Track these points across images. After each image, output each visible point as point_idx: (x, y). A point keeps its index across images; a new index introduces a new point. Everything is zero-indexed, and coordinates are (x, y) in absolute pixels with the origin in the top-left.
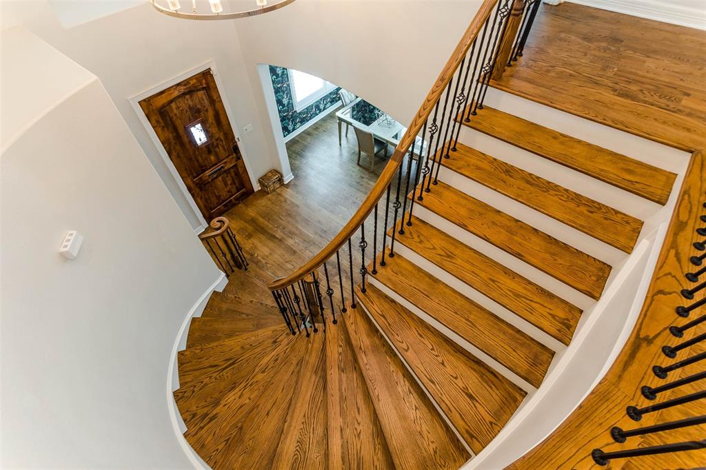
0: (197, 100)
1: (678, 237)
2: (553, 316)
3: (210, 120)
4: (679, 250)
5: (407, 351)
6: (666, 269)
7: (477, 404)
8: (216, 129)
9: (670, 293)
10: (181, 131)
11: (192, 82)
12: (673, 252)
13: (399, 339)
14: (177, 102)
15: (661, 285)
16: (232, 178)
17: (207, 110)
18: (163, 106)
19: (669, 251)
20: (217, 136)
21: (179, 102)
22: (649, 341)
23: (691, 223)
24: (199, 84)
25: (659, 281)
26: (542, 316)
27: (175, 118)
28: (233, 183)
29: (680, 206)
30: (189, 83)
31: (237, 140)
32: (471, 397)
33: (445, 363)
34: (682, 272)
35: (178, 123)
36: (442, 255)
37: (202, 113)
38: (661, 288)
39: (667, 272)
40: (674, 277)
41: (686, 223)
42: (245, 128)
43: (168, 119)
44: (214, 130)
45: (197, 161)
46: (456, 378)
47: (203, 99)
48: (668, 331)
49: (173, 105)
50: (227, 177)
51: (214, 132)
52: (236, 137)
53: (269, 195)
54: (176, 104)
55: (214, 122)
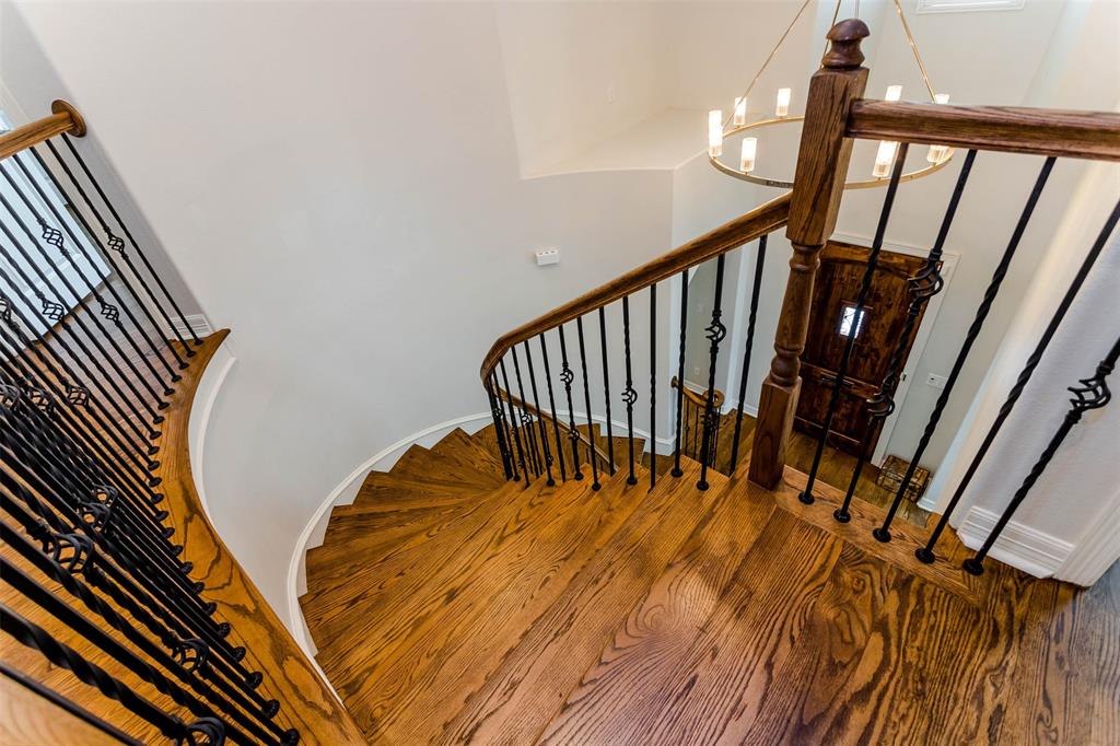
0: (886, 286)
1: (267, 632)
2: (371, 670)
3: (884, 320)
4: (248, 620)
5: (428, 535)
6: (236, 583)
7: (344, 607)
8: (884, 337)
9: (209, 571)
10: (833, 300)
11: (896, 260)
12: (251, 607)
13: (444, 527)
14: (856, 267)
15: (223, 563)
16: (853, 410)
17: (889, 307)
18: (836, 260)
19: (255, 602)
20: (877, 345)
21: (858, 270)
22: (187, 520)
23: (276, 673)
24: (906, 269)
25: (229, 563)
26: (377, 652)
27: (836, 281)
28: (849, 417)
29: (315, 678)
30: (892, 257)
31: (901, 377)
32: (355, 601)
33: (400, 577)
34: (221, 602)
35: (837, 289)
36: (504, 529)
37: (878, 304)
38: (221, 563)
39: (233, 581)
40: (222, 588)
41: (280, 664)
42: (932, 375)
43: (829, 276)
44: (879, 336)
45: (824, 348)
46: (380, 588)
47: (895, 290)
48: (182, 544)
49: (848, 267)
50: (846, 402)
51: (877, 337)
52: (905, 372)
53: (873, 485)
54: (853, 269)
55: (887, 327)
